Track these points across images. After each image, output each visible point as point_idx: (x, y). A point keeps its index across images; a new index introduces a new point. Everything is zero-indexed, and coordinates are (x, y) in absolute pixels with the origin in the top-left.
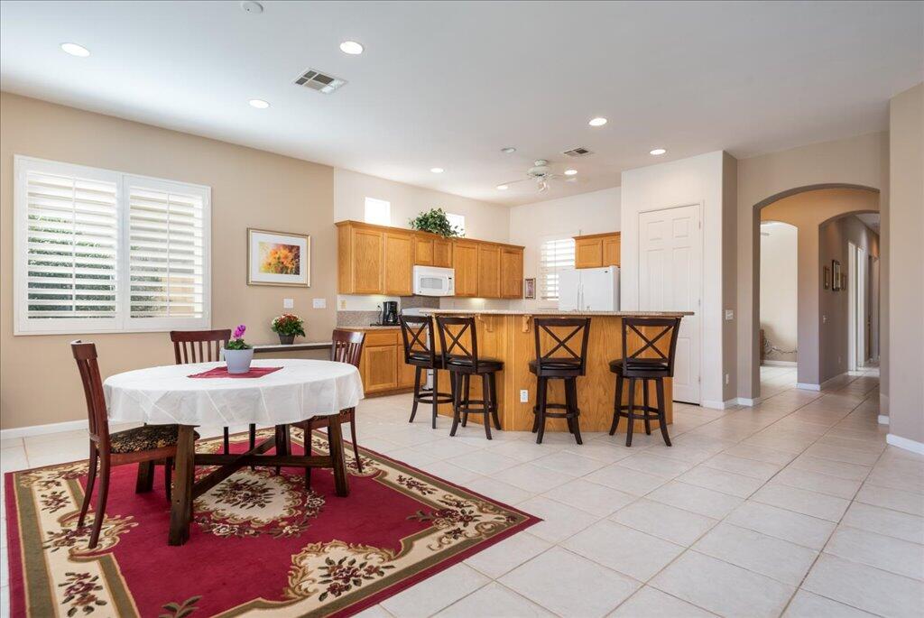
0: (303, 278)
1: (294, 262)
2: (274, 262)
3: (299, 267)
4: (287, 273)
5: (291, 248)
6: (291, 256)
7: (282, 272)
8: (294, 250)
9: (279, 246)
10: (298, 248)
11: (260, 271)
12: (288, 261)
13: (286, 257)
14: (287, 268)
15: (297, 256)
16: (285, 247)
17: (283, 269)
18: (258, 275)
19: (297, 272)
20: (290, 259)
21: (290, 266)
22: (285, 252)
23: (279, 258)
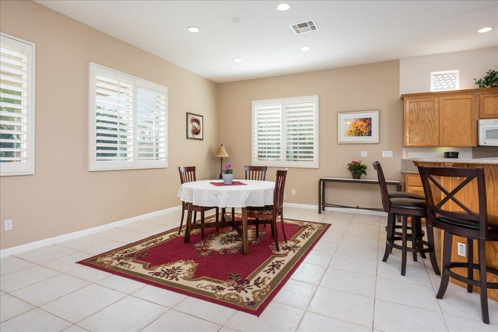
0: (374, 138)
1: (367, 128)
2: (353, 129)
3: (371, 131)
4: (362, 135)
5: (365, 120)
6: (365, 124)
7: (359, 136)
8: (368, 121)
9: (356, 120)
10: (370, 119)
11: (345, 136)
12: (364, 128)
13: (362, 126)
14: (363, 132)
15: (370, 124)
16: (361, 120)
17: (359, 133)
18: (344, 138)
19: (370, 134)
20: (365, 127)
21: (365, 131)
22: (361, 123)
23: (357, 127)
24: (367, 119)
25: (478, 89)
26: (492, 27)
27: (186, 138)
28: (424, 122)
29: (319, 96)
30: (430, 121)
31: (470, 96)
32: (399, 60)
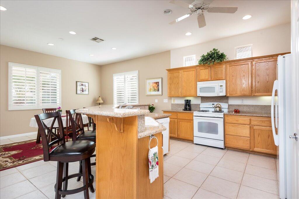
0: (160, 92)
1: (157, 87)
3: (159, 89)
4: (155, 91)
9: (153, 83)
10: (159, 82)
14: (155, 89)
15: (158, 85)
16: (155, 83)
18: (148, 92)
19: (158, 91)
20: (156, 86)
22: (155, 85)
23: (153, 87)
24: (157, 82)
25: (198, 65)
26: (192, 33)
27: (76, 93)
28: (175, 84)
29: (139, 71)
30: (177, 83)
31: (194, 69)
32: (170, 51)
